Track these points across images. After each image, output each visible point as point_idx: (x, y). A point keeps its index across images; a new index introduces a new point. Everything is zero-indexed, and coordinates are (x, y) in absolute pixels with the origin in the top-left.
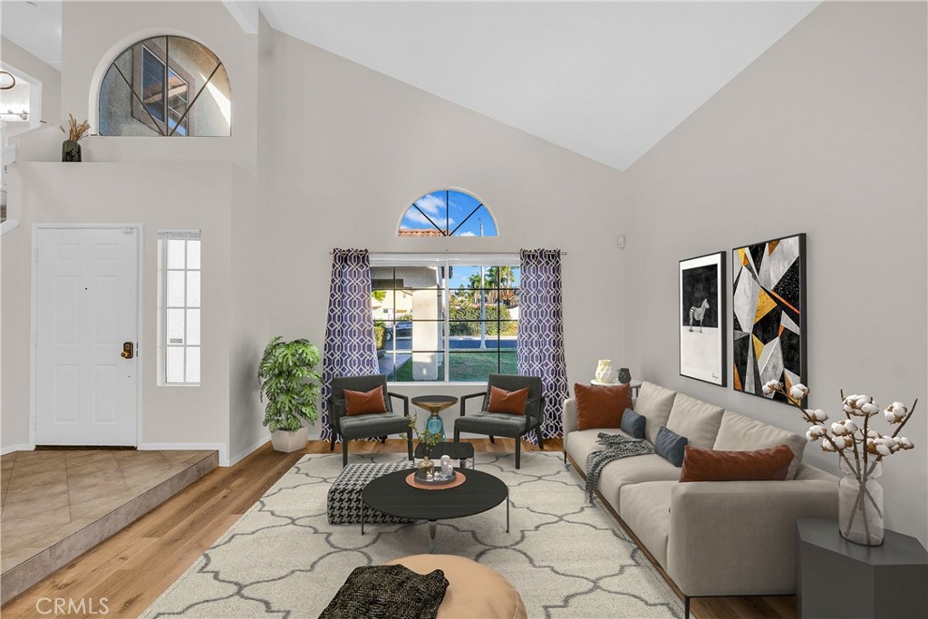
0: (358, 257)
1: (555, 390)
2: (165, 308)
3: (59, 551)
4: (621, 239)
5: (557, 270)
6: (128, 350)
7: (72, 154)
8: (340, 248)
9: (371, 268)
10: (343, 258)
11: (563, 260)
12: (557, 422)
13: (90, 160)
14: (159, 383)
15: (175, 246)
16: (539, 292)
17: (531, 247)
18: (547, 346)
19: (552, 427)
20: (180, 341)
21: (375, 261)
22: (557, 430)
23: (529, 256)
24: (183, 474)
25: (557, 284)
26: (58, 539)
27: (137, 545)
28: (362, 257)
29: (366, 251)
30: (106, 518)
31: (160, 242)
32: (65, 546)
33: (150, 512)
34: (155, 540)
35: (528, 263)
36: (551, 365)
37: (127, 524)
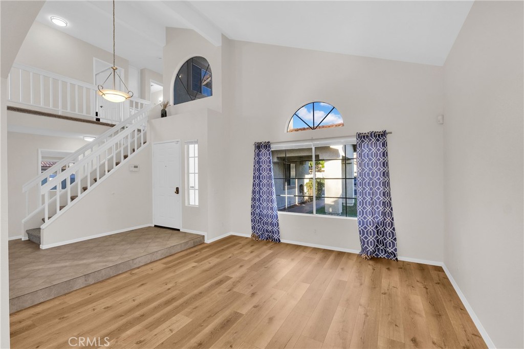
0: (266, 146)
1: (383, 226)
2: (188, 173)
3: (135, 261)
4: (440, 118)
5: (384, 145)
6: (177, 191)
7: (164, 114)
8: (257, 142)
9: (272, 151)
10: (259, 146)
11: (389, 138)
12: (385, 247)
13: (170, 115)
14: (186, 204)
15: (191, 146)
16: (370, 159)
17: (366, 130)
18: (378, 196)
19: (381, 250)
20: (193, 187)
21: (274, 147)
22: (386, 253)
23: (364, 136)
24: (187, 243)
25: (385, 154)
26: (136, 257)
27: (159, 266)
28: (267, 145)
29: (269, 142)
30: (153, 253)
31: (186, 146)
32: (137, 260)
33: (171, 256)
34: (165, 265)
35: (363, 141)
36: (381, 208)
37: (160, 258)
